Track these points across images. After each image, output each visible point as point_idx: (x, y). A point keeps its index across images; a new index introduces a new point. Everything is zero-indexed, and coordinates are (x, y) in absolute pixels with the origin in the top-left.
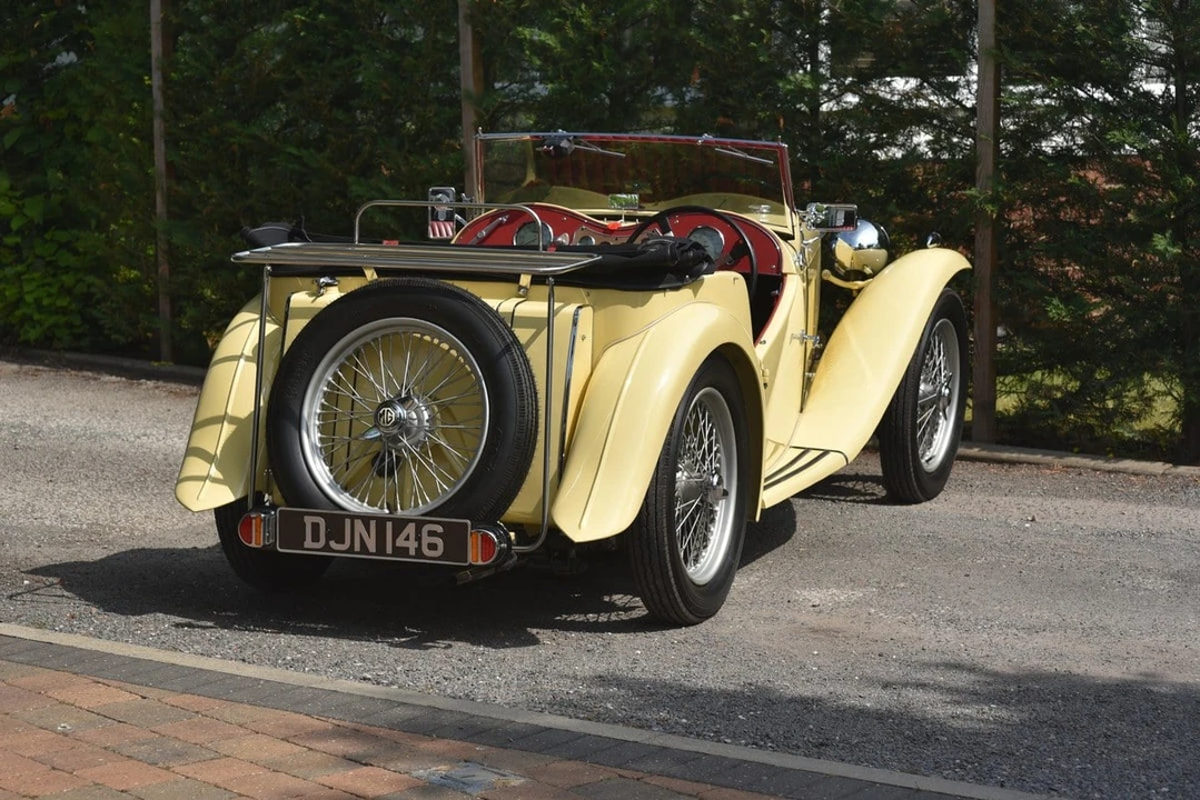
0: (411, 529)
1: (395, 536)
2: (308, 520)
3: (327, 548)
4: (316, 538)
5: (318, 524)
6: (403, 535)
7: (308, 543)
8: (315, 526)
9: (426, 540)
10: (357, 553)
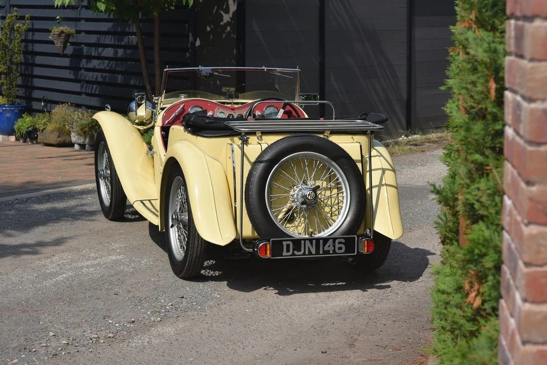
0: (331, 242)
1: (324, 245)
2: (285, 243)
3: (293, 254)
4: (288, 251)
5: (289, 244)
6: (328, 245)
7: (285, 253)
8: (288, 246)
9: (337, 246)
10: (307, 255)
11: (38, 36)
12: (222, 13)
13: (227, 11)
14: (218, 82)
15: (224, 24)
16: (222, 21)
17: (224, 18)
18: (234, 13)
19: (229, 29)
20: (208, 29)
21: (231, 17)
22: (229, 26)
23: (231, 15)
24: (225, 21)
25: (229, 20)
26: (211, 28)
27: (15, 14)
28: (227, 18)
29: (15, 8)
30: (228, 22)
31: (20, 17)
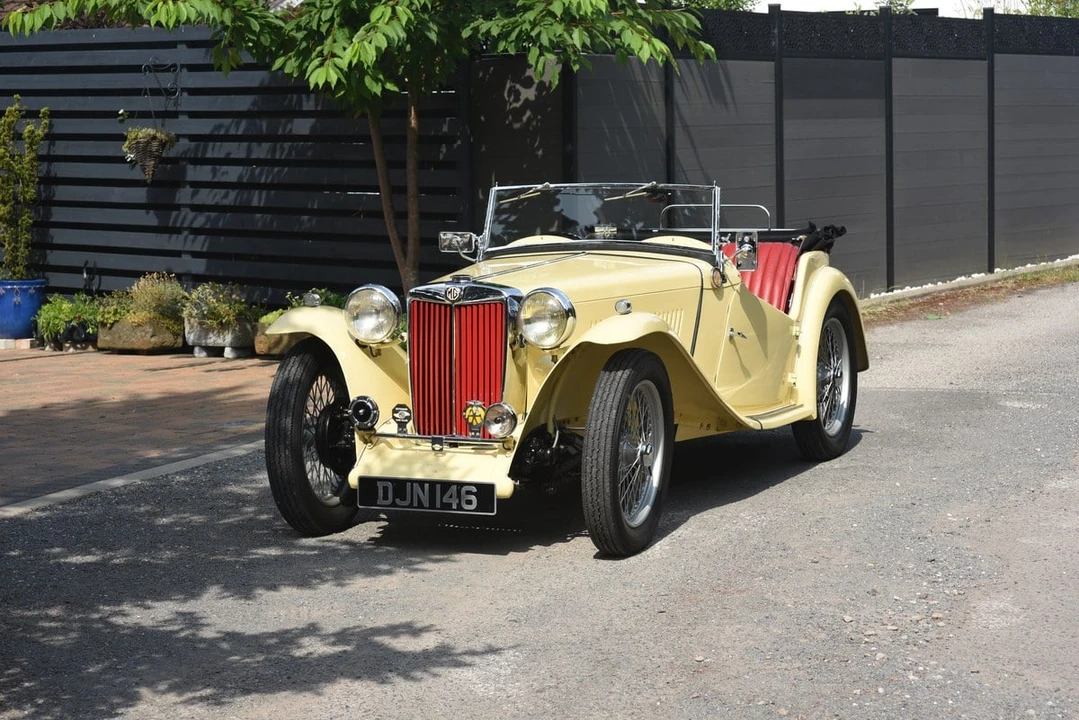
11: (61, 148)
27: (17, 106)
29: (17, 96)
31: (27, 112)
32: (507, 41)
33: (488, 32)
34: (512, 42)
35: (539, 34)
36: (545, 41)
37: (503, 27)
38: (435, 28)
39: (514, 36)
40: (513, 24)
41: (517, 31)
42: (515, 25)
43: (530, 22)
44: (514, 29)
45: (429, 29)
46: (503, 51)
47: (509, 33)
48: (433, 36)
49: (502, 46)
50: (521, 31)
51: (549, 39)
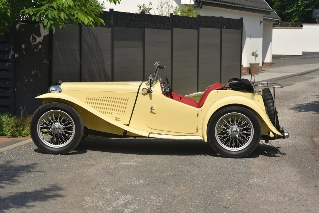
12: (36, 36)
13: (39, 35)
14: (31, 80)
15: (37, 43)
16: (35, 41)
17: (37, 40)
18: (45, 37)
19: (40, 46)
20: (23, 46)
21: (43, 39)
22: (41, 45)
23: (42, 37)
24: (37, 42)
25: (41, 41)
26: (25, 46)
28: (39, 39)
30: (40, 42)
32: (35, 17)
33: (28, 13)
34: (38, 17)
35: (48, 14)
36: (50, 17)
37: (34, 11)
38: (10, 11)
39: (38, 15)
40: (37, 10)
41: (39, 13)
42: (38, 11)
43: (44, 10)
44: (38, 12)
45: (8, 12)
46: (34, 20)
47: (37, 14)
48: (9, 14)
49: (33, 19)
50: (41, 13)
51: (52, 16)
